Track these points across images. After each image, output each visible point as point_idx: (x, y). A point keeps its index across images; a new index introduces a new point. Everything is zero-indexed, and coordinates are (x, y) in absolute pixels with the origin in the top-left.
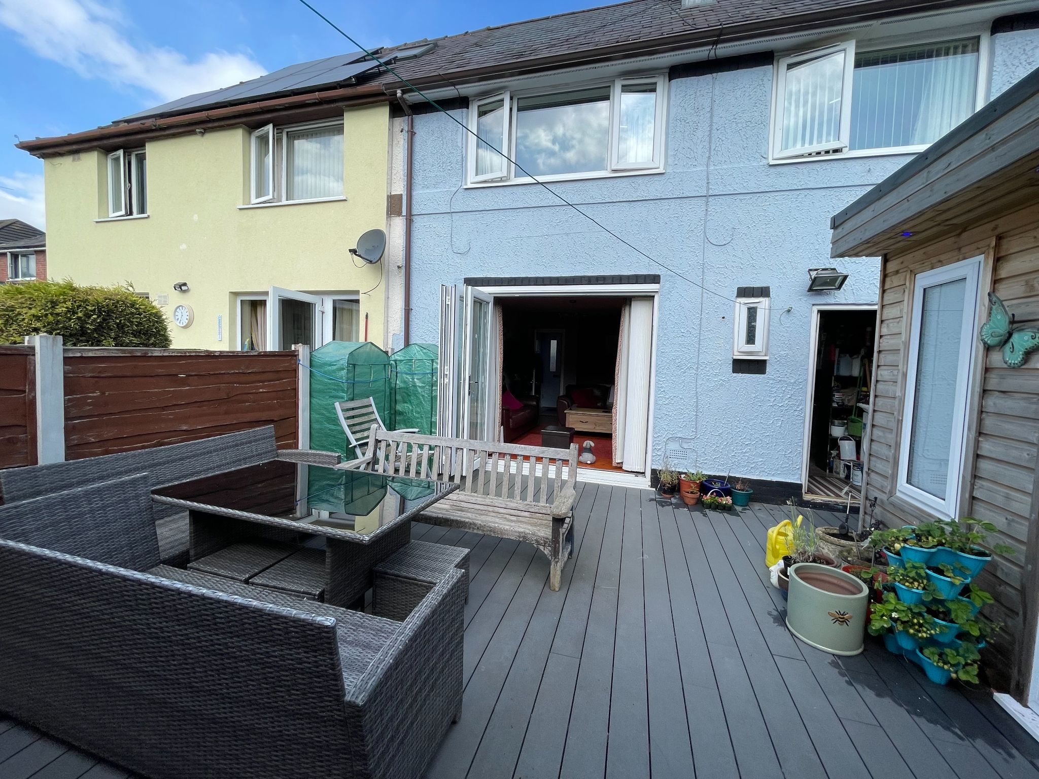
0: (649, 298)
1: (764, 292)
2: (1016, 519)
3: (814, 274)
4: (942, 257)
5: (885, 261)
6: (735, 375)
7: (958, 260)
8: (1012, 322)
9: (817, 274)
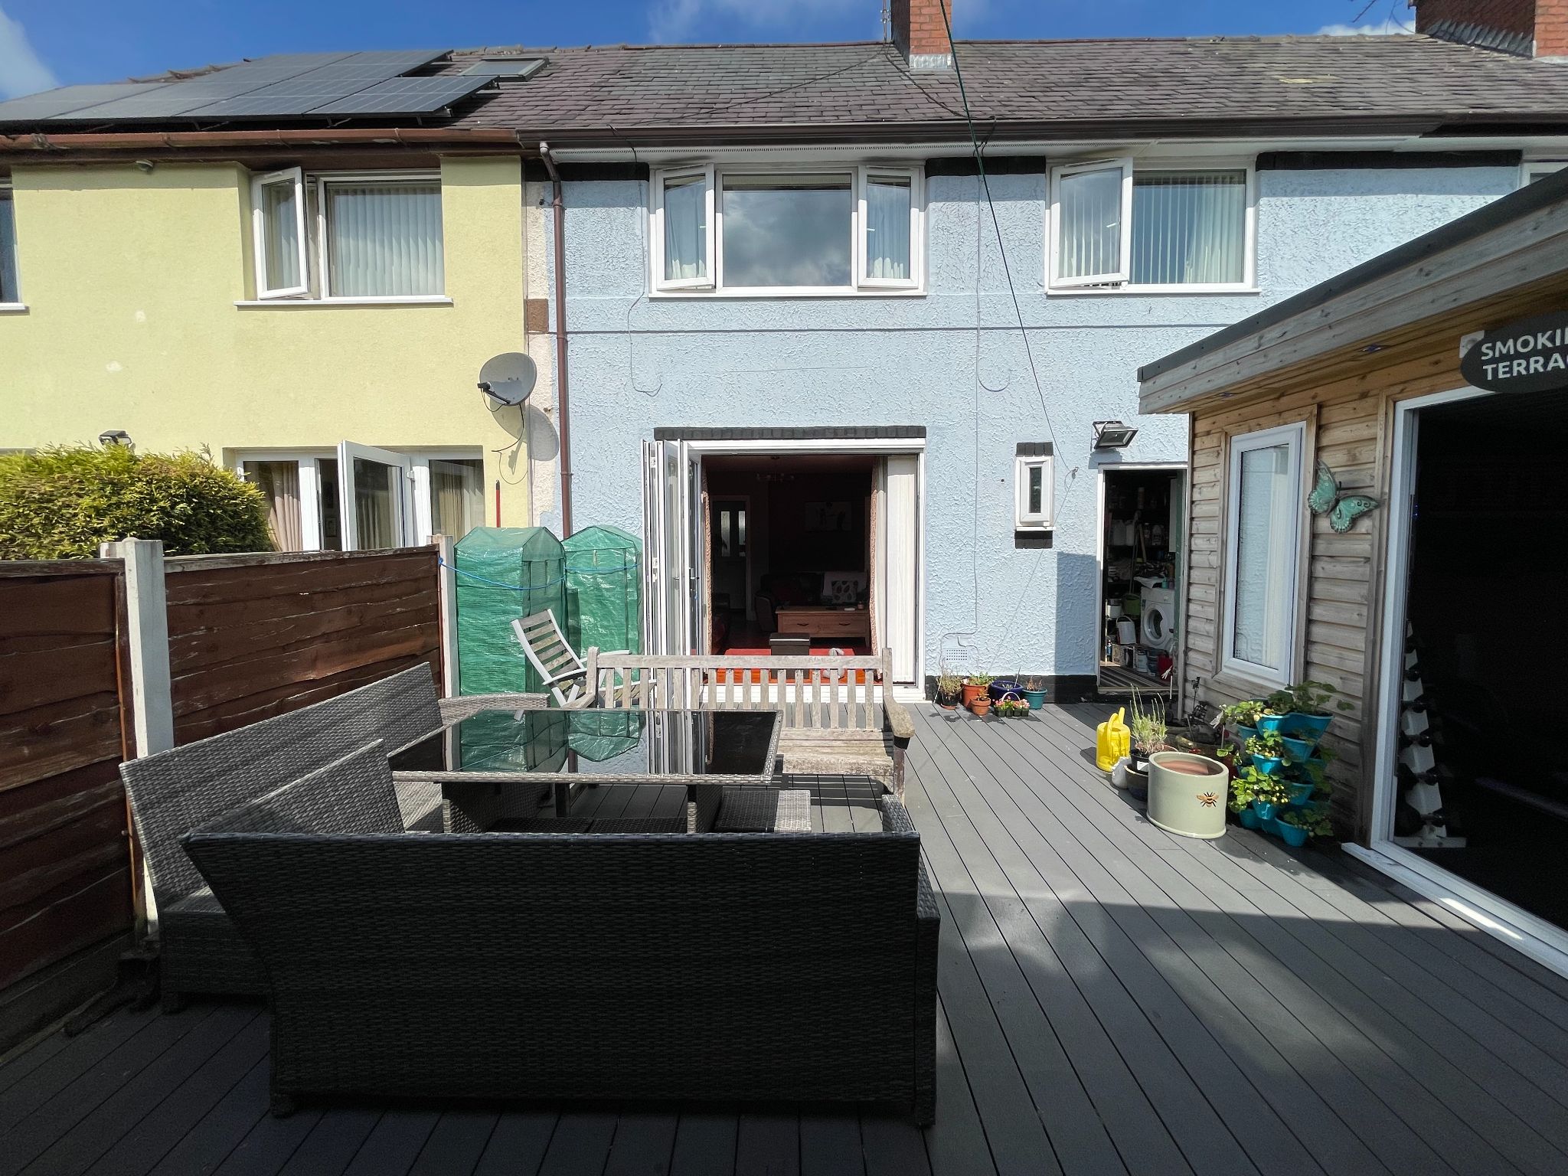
0: (913, 455)
1: (1046, 449)
2: (1352, 677)
3: (1100, 427)
4: (1262, 421)
5: (1194, 419)
6: (1018, 550)
7: (1279, 425)
8: (1339, 488)
9: (1104, 428)
